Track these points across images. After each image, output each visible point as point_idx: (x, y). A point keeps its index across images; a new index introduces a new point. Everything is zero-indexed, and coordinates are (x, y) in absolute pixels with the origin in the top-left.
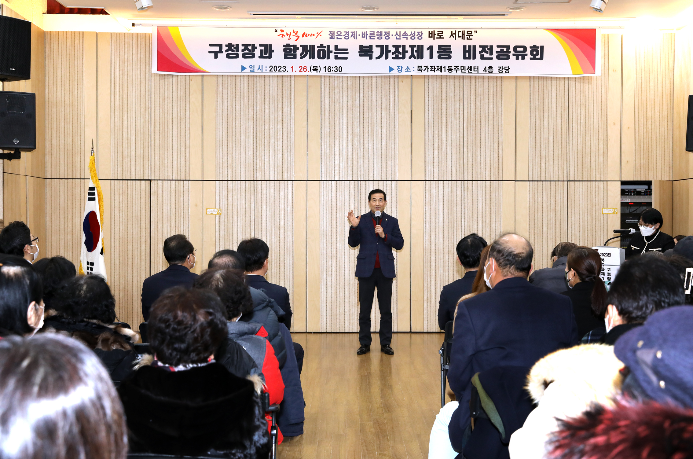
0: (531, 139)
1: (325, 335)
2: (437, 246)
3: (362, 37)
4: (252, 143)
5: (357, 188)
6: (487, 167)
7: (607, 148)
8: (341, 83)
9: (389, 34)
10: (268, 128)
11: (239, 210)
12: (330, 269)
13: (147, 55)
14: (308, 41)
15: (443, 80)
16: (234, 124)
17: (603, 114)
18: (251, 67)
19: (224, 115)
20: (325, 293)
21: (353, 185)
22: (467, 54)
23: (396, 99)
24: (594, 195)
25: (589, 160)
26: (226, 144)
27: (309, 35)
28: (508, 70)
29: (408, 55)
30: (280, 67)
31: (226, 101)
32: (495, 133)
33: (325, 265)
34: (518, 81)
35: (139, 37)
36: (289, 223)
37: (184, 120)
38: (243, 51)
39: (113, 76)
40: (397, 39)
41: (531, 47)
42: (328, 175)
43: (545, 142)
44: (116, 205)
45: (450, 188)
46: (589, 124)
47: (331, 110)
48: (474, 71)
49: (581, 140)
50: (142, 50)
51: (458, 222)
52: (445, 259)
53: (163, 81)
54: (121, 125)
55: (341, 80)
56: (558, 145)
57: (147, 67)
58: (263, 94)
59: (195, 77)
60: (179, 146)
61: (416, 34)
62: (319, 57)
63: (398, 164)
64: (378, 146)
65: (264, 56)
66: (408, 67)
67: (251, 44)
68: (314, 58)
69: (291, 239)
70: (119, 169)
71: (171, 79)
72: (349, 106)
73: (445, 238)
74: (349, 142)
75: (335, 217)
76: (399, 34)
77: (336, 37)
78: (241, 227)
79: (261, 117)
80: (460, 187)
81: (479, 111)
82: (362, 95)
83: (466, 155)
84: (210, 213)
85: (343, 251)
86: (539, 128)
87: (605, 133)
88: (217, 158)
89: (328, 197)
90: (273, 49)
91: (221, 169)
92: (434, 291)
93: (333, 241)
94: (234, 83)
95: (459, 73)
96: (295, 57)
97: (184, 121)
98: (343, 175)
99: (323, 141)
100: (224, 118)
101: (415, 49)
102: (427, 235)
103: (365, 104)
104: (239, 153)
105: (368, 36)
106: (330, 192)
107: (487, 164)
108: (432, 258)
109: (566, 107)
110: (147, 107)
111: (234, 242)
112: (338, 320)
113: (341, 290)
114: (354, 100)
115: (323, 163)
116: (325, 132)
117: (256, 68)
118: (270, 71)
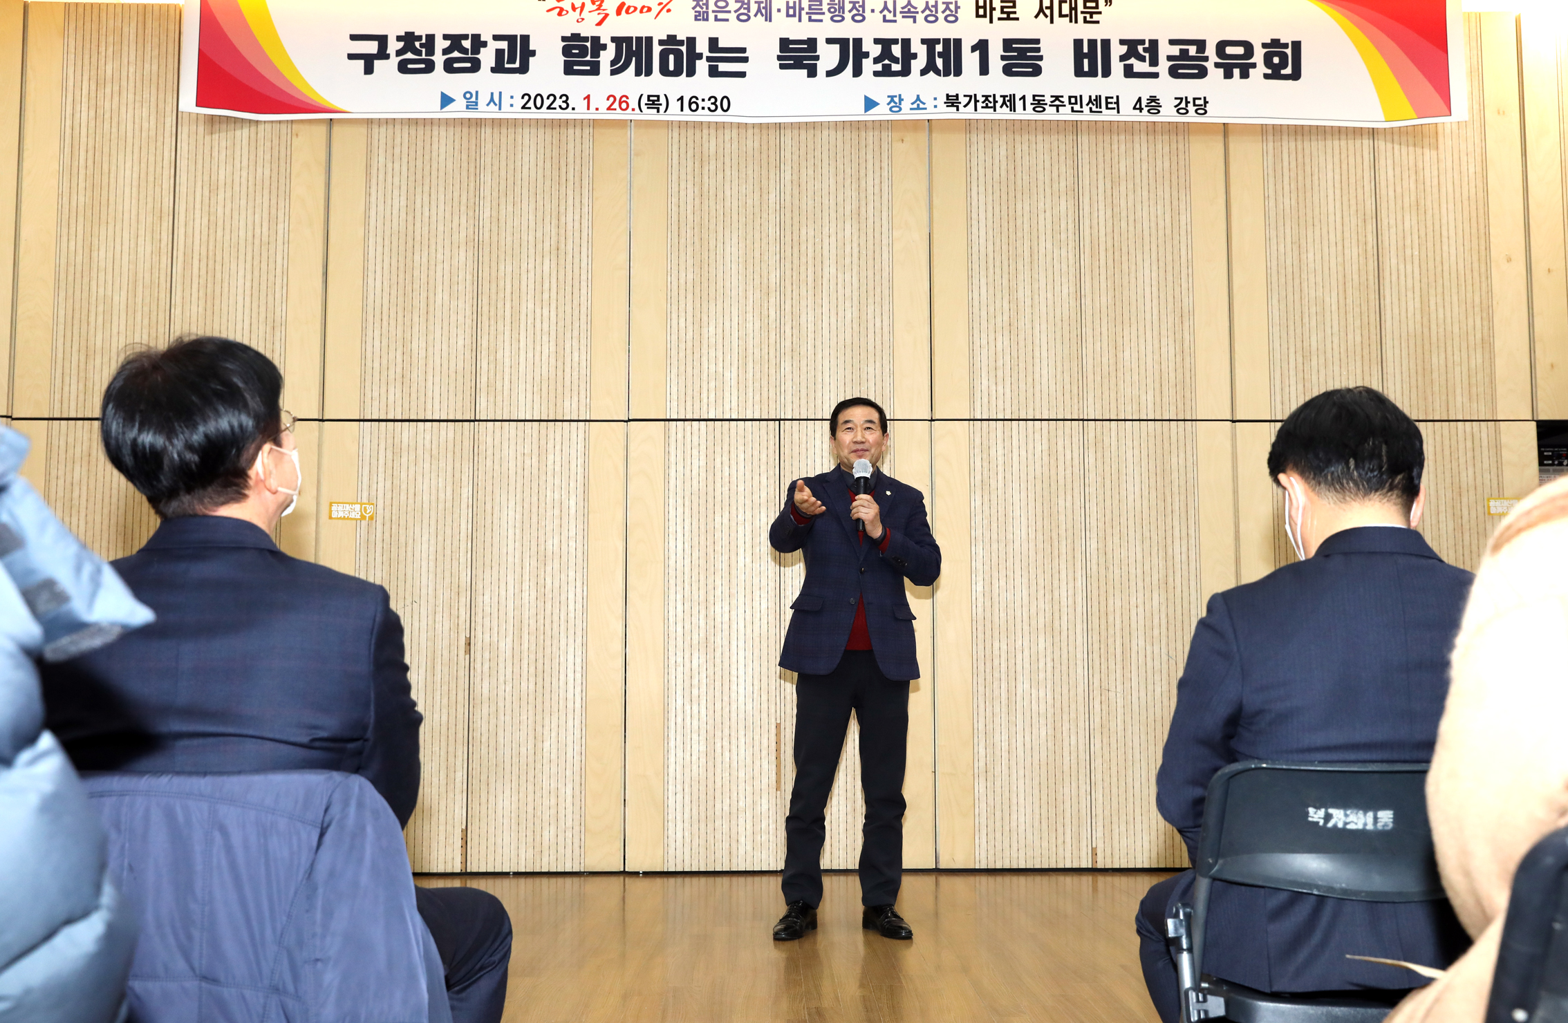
0: (1275, 301)
1: (679, 880)
2: (1011, 612)
3: (788, 15)
4: (468, 313)
5: (773, 441)
6: (1150, 381)
7: (1491, 328)
8: (728, 145)
9: (863, 6)
10: (516, 271)
11: (426, 506)
12: (695, 682)
13: (170, 67)
14: (632, 26)
15: (1018, 138)
16: (417, 257)
17: (1474, 231)
18: (468, 96)
19: (388, 233)
20: (680, 754)
21: (763, 431)
22: (1086, 61)
23: (885, 188)
24: (1462, 460)
25: (1442, 362)
26: (393, 315)
27: (636, 9)
28: (1202, 106)
29: (918, 64)
30: (552, 98)
31: (396, 192)
32: (1170, 284)
33: (680, 669)
34: (1231, 139)
35: (149, 15)
36: (572, 544)
37: (272, 246)
38: (445, 52)
39: (68, 123)
40: (885, 20)
41: (1264, 45)
42: (689, 403)
43: (1313, 310)
44: (60, 494)
45: (1045, 441)
46: (1438, 258)
47: (697, 219)
48: (1107, 108)
49: (1418, 305)
50: (156, 52)
51: (1069, 541)
52: (1034, 650)
53: (216, 136)
54: (86, 260)
55: (727, 137)
56: (1350, 320)
57: (169, 99)
58: (503, 173)
59: (306, 127)
60: (254, 321)
61: (941, 7)
62: (665, 71)
63: (892, 374)
64: (833, 320)
65: (507, 66)
66: (918, 98)
67: (470, 32)
68: (649, 72)
69: (579, 590)
70: (74, 387)
71: (238, 133)
72: (750, 209)
73: (1033, 588)
74: (750, 308)
75: (710, 526)
76: (891, 8)
77: (711, 16)
78: (432, 557)
79: (495, 239)
80: (1075, 440)
81: (1124, 224)
82: (788, 177)
83: (1090, 346)
84: (341, 514)
85: (734, 626)
86: (1296, 270)
87: (1484, 285)
88: (364, 357)
89: (688, 468)
90: (531, 48)
91: (376, 388)
92: (1005, 744)
93: (702, 598)
94: (420, 144)
95: (1066, 113)
96: (595, 70)
97: (272, 251)
98: (734, 404)
99: (675, 307)
100: (387, 242)
101: (939, 48)
102: (980, 578)
103: (796, 202)
104: (430, 343)
105: (803, 13)
106: (695, 452)
107: (1150, 373)
108: (996, 645)
109: (1368, 212)
110: (165, 209)
111: (408, 602)
112: (718, 836)
113: (726, 743)
114: (765, 191)
115: (674, 371)
116: (682, 281)
117: (483, 100)
118: (523, 107)
